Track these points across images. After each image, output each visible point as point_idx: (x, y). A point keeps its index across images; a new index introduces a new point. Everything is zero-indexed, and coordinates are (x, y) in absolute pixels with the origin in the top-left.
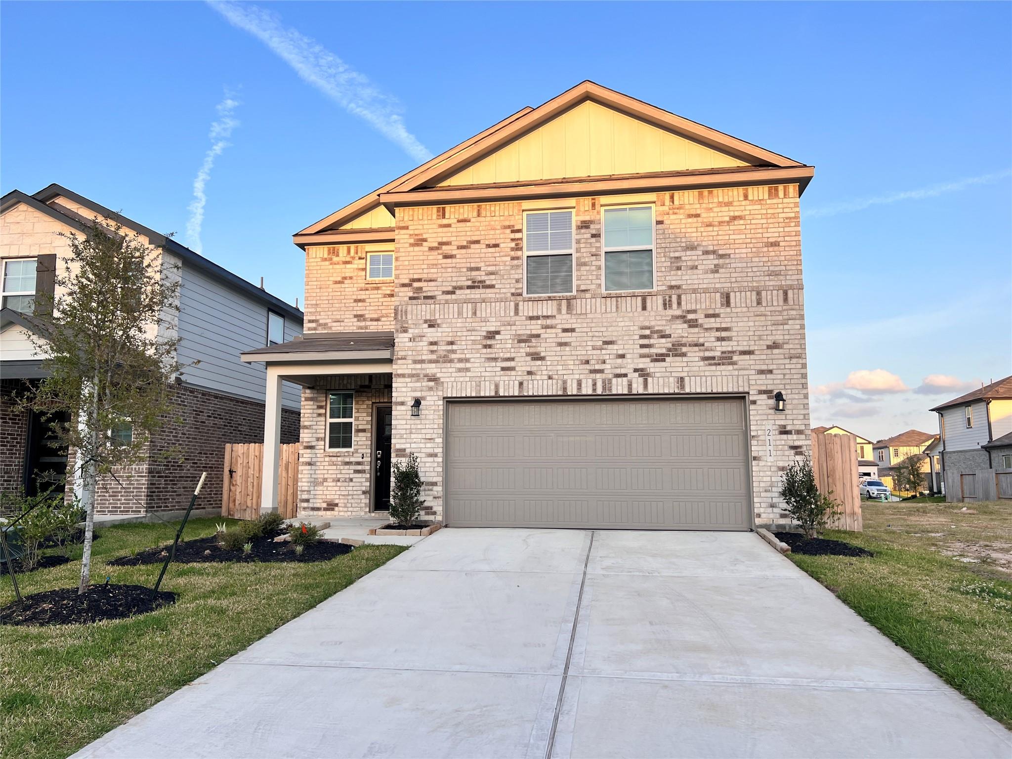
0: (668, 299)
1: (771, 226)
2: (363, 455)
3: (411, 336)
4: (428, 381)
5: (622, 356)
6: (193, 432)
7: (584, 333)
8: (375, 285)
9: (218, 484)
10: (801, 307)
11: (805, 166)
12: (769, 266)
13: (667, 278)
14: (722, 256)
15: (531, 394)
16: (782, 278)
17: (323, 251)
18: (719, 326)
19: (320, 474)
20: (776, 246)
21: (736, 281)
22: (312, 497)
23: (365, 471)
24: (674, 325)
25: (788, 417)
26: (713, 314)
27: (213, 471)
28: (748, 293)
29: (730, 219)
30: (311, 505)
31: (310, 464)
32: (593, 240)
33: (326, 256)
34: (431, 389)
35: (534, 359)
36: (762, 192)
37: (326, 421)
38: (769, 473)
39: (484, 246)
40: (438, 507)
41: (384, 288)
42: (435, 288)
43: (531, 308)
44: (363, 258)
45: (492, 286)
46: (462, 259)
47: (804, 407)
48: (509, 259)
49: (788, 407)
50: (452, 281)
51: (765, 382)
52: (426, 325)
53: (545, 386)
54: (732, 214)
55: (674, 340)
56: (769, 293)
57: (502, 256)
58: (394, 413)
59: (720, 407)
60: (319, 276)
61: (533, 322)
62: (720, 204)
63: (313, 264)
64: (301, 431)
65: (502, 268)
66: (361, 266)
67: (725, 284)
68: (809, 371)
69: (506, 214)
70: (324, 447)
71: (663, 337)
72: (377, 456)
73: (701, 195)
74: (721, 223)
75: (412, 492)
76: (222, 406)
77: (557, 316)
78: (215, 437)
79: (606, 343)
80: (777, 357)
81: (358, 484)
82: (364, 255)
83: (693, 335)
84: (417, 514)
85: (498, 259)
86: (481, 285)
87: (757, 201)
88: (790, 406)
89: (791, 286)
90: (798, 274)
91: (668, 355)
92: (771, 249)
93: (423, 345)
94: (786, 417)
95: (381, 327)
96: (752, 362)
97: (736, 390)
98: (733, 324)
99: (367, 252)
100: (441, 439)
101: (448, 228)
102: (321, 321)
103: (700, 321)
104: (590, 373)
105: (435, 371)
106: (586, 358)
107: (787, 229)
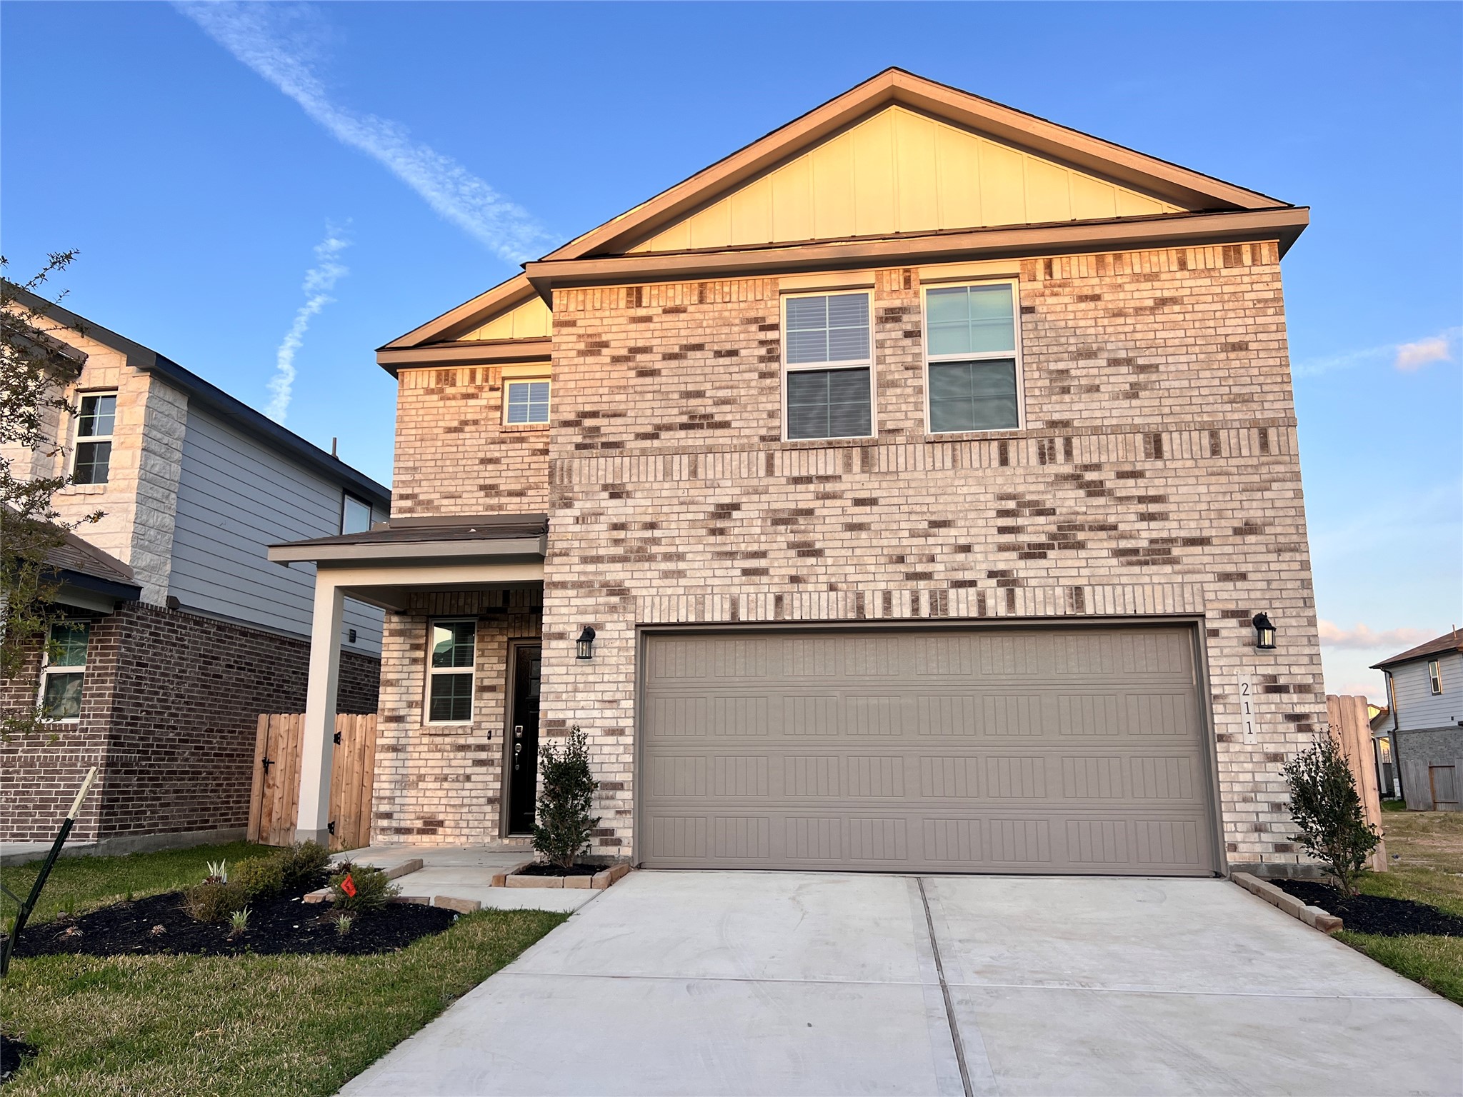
0: (1046, 443)
1: (1231, 314)
2: (490, 732)
3: (577, 513)
4: (607, 595)
5: (966, 549)
6: (199, 692)
7: (894, 508)
8: (517, 435)
9: (243, 784)
10: (1294, 459)
11: (1291, 207)
12: (1230, 386)
13: (1045, 408)
14: (1143, 369)
15: (797, 617)
16: (1254, 406)
17: (427, 378)
18: (1144, 494)
19: (411, 770)
20: (1241, 349)
21: (1172, 413)
22: (397, 808)
23: (493, 761)
24: (1061, 493)
25: (1280, 660)
26: (1132, 472)
27: (234, 761)
28: (1195, 435)
29: (1156, 304)
30: (395, 824)
31: (395, 749)
32: (908, 342)
33: (433, 385)
34: (613, 609)
35: (802, 554)
36: (1212, 256)
37: (425, 672)
38: (1249, 766)
39: (711, 354)
40: (625, 831)
41: (532, 440)
42: (622, 429)
43: (795, 464)
44: (497, 389)
45: (725, 425)
46: (671, 378)
47: (1309, 641)
48: (756, 375)
49: (1279, 641)
50: (653, 416)
51: (1233, 595)
52: (605, 495)
53: (823, 603)
54: (1158, 294)
55: (1062, 518)
56: (1233, 433)
57: (743, 372)
58: (544, 653)
59: (1148, 642)
60: (420, 419)
61: (800, 487)
62: (1136, 277)
63: (410, 399)
64: (381, 690)
65: (743, 392)
66: (493, 403)
67: (1152, 418)
68: (1316, 575)
69: (751, 297)
70: (419, 719)
71: (1040, 513)
72: (514, 734)
73: (1100, 263)
74: (1139, 311)
75: (576, 802)
76: (255, 648)
77: (844, 477)
78: (240, 703)
79: (935, 524)
80: (1253, 549)
81: (480, 786)
82: (499, 384)
83: (1097, 509)
84: (585, 844)
85: (735, 377)
86: (705, 423)
87: (1202, 271)
88: (1283, 639)
89: (1273, 420)
90: (1284, 400)
91: (1051, 547)
92: (1232, 355)
93: (600, 529)
94: (1276, 660)
95: (526, 507)
96: (1207, 559)
97: (1179, 610)
98: (1169, 490)
99: (504, 379)
100: (632, 702)
101: (647, 324)
102: (421, 497)
103: (1108, 485)
104: (907, 579)
105: (621, 576)
106: (898, 552)
107: (1260, 320)
